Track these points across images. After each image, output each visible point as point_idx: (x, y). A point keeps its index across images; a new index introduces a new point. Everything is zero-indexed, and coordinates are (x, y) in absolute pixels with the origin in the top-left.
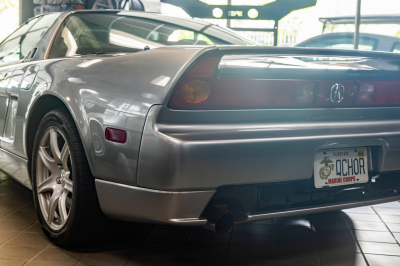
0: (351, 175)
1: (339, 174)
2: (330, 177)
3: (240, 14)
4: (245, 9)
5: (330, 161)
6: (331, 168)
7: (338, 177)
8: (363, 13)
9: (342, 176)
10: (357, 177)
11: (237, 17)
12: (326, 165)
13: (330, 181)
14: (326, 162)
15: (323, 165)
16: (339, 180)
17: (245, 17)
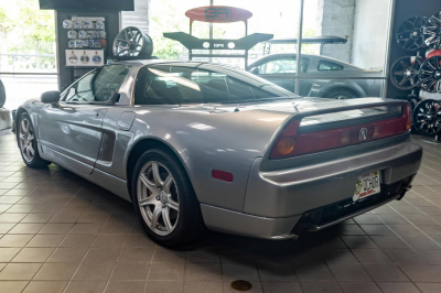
0: (371, 189)
1: (365, 190)
2: (360, 193)
3: (222, 45)
4: (225, 43)
6: (362, 186)
8: (303, 37)
10: (374, 190)
11: (220, 48)
12: (359, 184)
15: (357, 185)
16: (365, 194)
17: (226, 48)
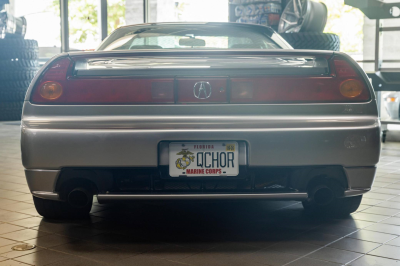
0: (215, 167)
1: (201, 166)
2: (188, 168)
5: (189, 153)
6: (192, 159)
7: (200, 168)
9: (205, 169)
10: (223, 170)
12: (185, 156)
13: (188, 171)
14: (185, 153)
15: (181, 156)
16: (201, 171)
